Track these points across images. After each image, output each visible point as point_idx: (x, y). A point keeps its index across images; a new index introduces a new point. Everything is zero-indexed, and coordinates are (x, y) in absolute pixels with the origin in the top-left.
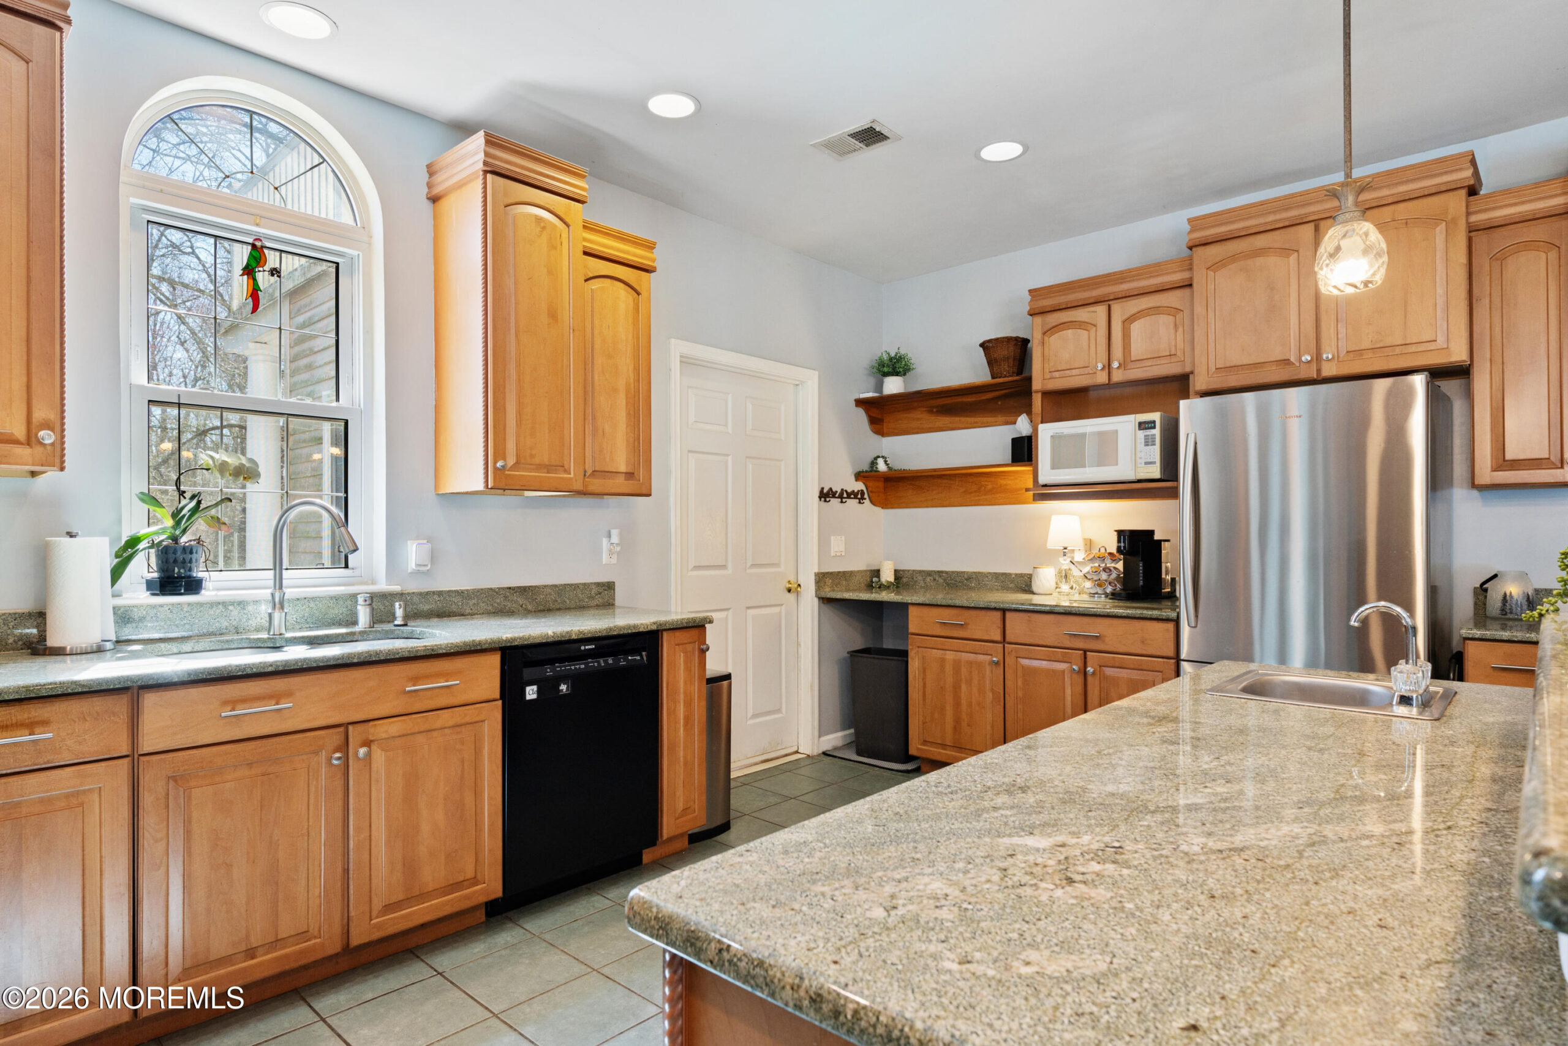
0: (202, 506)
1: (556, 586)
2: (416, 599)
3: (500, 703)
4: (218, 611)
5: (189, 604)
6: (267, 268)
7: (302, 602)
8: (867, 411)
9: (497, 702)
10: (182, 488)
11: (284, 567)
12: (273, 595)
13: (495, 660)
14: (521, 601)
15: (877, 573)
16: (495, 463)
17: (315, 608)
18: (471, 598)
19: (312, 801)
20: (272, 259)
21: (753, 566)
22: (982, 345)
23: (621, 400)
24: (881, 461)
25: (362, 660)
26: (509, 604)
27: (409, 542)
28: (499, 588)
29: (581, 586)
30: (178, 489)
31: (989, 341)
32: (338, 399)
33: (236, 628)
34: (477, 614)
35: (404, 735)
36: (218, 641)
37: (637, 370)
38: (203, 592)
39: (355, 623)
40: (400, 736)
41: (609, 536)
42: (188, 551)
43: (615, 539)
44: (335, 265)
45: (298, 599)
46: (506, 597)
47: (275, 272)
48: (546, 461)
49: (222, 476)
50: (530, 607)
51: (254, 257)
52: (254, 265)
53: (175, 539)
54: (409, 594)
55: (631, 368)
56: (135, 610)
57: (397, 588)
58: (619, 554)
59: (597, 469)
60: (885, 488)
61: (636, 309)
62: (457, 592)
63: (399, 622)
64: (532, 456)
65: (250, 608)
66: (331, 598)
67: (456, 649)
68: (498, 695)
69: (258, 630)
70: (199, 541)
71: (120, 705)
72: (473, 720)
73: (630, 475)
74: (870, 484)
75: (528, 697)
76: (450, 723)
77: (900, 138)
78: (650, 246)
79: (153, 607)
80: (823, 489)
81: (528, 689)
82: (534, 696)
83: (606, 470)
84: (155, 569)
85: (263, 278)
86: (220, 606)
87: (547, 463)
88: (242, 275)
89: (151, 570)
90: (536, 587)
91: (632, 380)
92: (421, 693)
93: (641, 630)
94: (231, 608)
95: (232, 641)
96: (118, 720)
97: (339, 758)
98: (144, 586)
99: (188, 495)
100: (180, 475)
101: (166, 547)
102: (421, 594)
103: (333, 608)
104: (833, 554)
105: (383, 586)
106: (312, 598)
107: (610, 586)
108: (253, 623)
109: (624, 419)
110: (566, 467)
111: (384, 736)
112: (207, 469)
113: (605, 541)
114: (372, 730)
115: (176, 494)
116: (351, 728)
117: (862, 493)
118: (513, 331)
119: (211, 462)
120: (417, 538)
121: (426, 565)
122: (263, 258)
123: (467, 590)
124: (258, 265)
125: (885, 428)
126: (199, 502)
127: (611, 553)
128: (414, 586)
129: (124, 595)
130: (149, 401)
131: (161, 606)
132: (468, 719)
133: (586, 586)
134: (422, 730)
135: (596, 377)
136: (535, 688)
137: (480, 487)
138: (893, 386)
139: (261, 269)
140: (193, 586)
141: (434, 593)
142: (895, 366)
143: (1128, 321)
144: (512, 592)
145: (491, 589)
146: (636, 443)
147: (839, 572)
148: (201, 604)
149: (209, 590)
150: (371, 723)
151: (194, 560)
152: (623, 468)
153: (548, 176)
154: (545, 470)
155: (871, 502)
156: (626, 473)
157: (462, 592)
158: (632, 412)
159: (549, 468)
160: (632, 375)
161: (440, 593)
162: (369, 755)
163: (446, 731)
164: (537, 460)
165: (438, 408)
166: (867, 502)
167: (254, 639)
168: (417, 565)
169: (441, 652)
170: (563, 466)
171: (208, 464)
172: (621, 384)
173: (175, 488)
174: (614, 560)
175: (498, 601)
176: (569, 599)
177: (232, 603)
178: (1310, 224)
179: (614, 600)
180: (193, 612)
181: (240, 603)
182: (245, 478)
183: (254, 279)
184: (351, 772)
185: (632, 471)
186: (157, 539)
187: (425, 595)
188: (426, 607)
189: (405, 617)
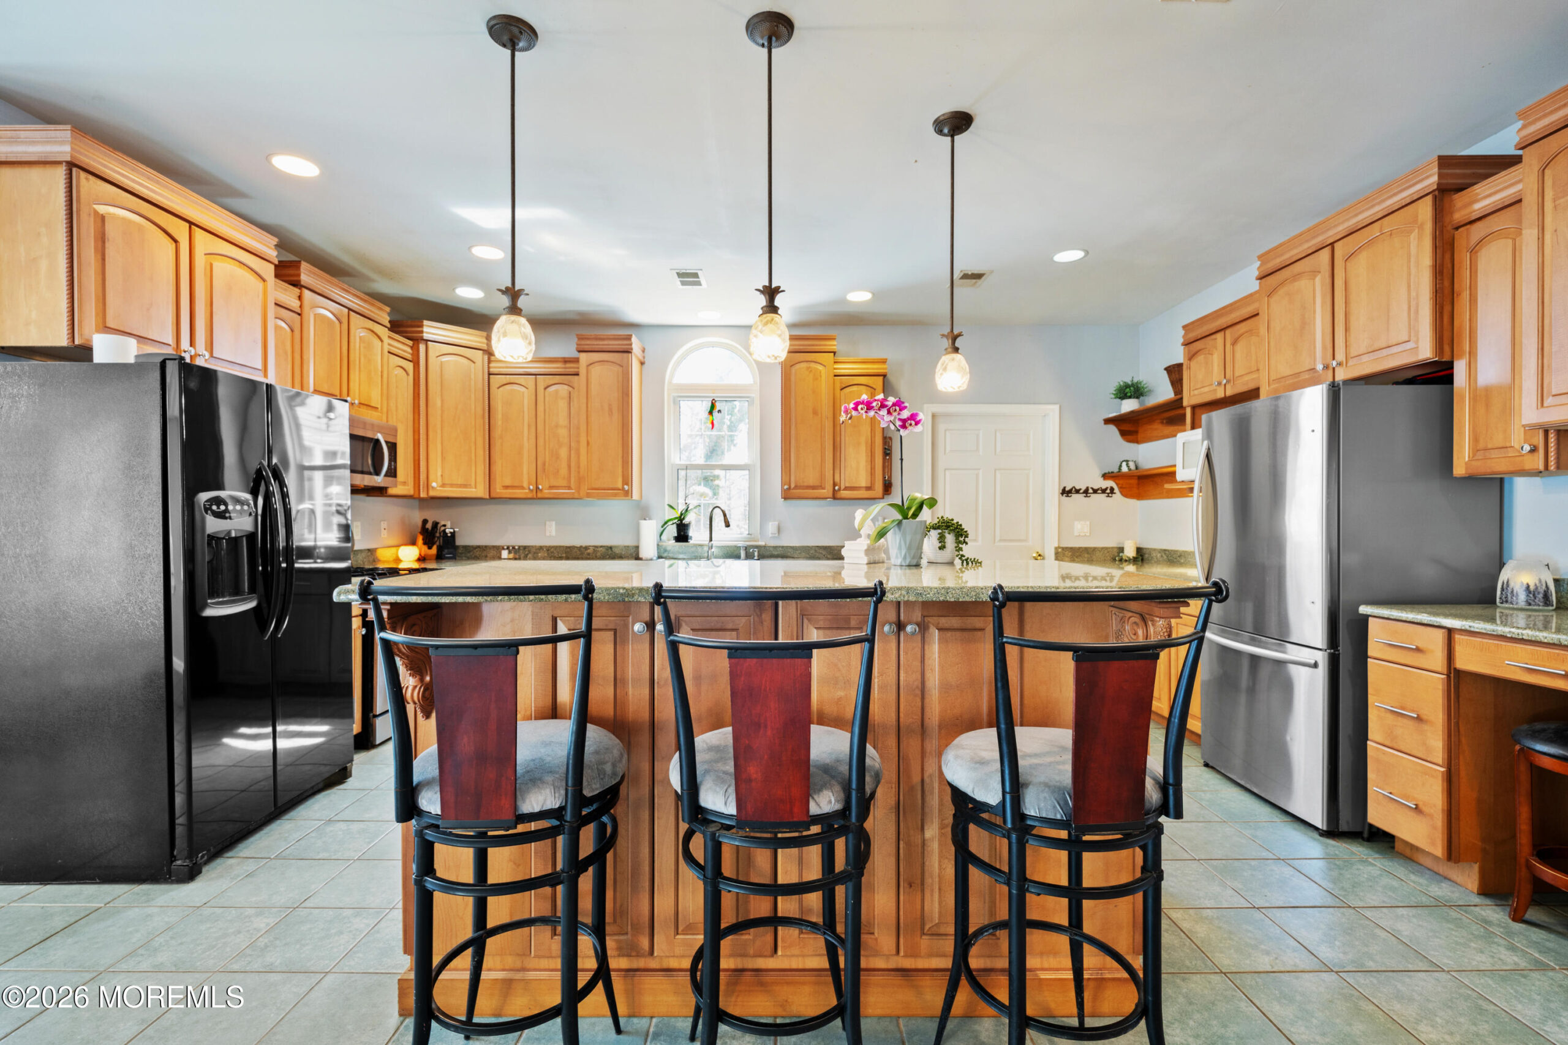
0: (689, 509)
2: (771, 549)
4: (694, 549)
5: (685, 546)
8: (1117, 426)
14: (824, 553)
15: (1121, 550)
16: (784, 487)
18: (798, 550)
21: (1001, 540)
22: (1166, 369)
23: (863, 448)
24: (1124, 464)
26: (818, 554)
27: (770, 523)
28: (813, 547)
30: (685, 502)
31: (1169, 367)
34: (802, 558)
37: (873, 431)
42: (685, 526)
46: (816, 551)
47: (720, 411)
50: (829, 556)
53: (681, 521)
55: (869, 430)
56: (668, 547)
57: (763, 544)
60: (1138, 484)
62: (792, 547)
63: (756, 558)
64: (803, 482)
70: (688, 522)
74: (1121, 482)
77: (992, 272)
78: (884, 361)
80: (1065, 488)
83: (853, 486)
84: (675, 533)
86: (695, 547)
87: (812, 485)
90: (833, 546)
94: (698, 548)
98: (673, 539)
100: (686, 496)
101: (678, 524)
102: (773, 547)
104: (1076, 534)
109: (864, 458)
110: (823, 486)
117: (1112, 489)
118: (794, 424)
120: (774, 521)
123: (796, 546)
125: (1140, 436)
131: (676, 546)
138: (1129, 406)
140: (687, 539)
141: (780, 547)
142: (1127, 391)
143: (1234, 343)
144: (819, 548)
145: (809, 547)
146: (873, 471)
147: (1080, 548)
148: (689, 546)
149: (693, 541)
151: (687, 530)
153: (817, 345)
154: (811, 489)
155: (1121, 493)
158: (870, 454)
159: (814, 488)
160: (869, 434)
161: (783, 547)
164: (806, 484)
166: (1118, 494)
168: (772, 533)
170: (821, 486)
172: (863, 440)
175: (812, 552)
178: (1326, 248)
180: (686, 549)
181: (701, 546)
182: (704, 497)
185: (869, 485)
186: (675, 521)
187: (775, 547)
188: (776, 553)
189: (758, 556)
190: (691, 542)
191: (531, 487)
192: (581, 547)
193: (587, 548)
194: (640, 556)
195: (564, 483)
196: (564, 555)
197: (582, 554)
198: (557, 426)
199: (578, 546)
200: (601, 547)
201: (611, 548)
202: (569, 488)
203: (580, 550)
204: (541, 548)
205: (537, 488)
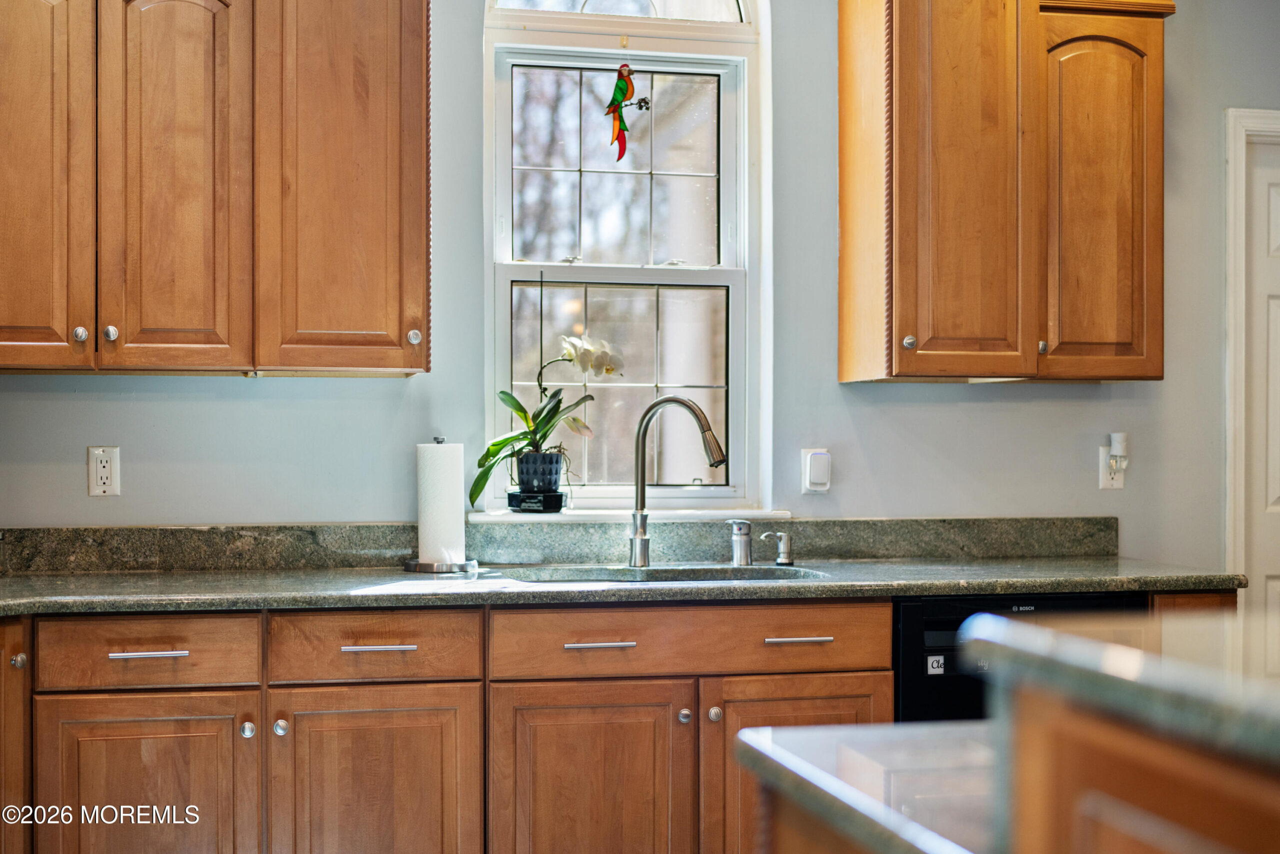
0: (562, 406)
1: (1017, 521)
2: (810, 531)
3: (891, 674)
4: (579, 534)
5: (549, 524)
6: (634, 100)
7: (670, 528)
9: (886, 673)
10: (544, 384)
11: (647, 483)
12: (634, 516)
13: (885, 613)
14: (961, 540)
16: (901, 339)
17: (685, 536)
18: (886, 533)
19: (658, 763)
20: (640, 85)
23: (1110, 229)
25: (712, 598)
26: (943, 545)
27: (803, 451)
28: (928, 521)
29: (1059, 523)
30: (540, 385)
32: (719, 262)
33: (597, 556)
34: (895, 556)
35: (764, 700)
36: (577, 570)
37: (1137, 177)
38: (563, 510)
39: (730, 559)
40: (759, 701)
41: (1109, 443)
42: (548, 460)
43: (1118, 448)
44: (716, 78)
45: (665, 524)
46: (938, 534)
47: (643, 103)
48: (978, 333)
49: (585, 369)
50: (975, 551)
51: (621, 89)
52: (620, 98)
53: (536, 445)
54: (800, 523)
55: (1127, 175)
56: (497, 528)
57: (785, 514)
58: (1126, 471)
59: (1066, 339)
61: (1138, 80)
62: (866, 523)
63: (782, 559)
64: (956, 326)
65: (612, 532)
66: (704, 524)
67: (829, 594)
68: (888, 663)
69: (620, 560)
70: (559, 448)
71: (471, 622)
72: (855, 693)
73: (1124, 347)
75: (931, 671)
76: (823, 693)
79: (514, 526)
81: (931, 660)
82: (940, 671)
83: (1083, 340)
84: (517, 482)
85: (630, 112)
86: (581, 528)
87: (979, 336)
88: (607, 114)
89: (514, 483)
90: (984, 520)
91: (1128, 194)
92: (786, 648)
93: (1111, 589)
94: (592, 530)
95: (591, 571)
96: (471, 640)
97: (687, 716)
98: (506, 501)
99: (549, 393)
100: (542, 368)
101: (527, 455)
102: (817, 524)
103: (706, 538)
105: (768, 510)
106: (682, 524)
107: (1109, 525)
108: (616, 551)
109: (1115, 258)
110: (1010, 339)
111: (740, 697)
112: (570, 361)
113: (1102, 451)
114: (726, 688)
115: (538, 391)
116: (702, 681)
118: (928, 147)
119: (573, 351)
120: (813, 445)
121: (824, 484)
122: (630, 88)
123: (881, 522)
124: (625, 99)
126: (560, 402)
127: (1112, 472)
128: (808, 514)
129: (488, 511)
130: (512, 282)
131: (522, 525)
132: (846, 690)
133: (1067, 522)
134: (787, 696)
135: (1066, 199)
136: (941, 659)
137: (882, 374)
139: (628, 103)
140: (553, 503)
141: (834, 523)
144: (948, 527)
145: (916, 521)
146: (1136, 296)
148: (560, 525)
149: (570, 509)
150: (726, 679)
151: (554, 472)
152: (1112, 336)
154: (977, 347)
156: (1118, 344)
157: (875, 523)
158: (1129, 248)
159: (984, 343)
160: (1127, 186)
161: (843, 524)
162: (723, 716)
163: (818, 702)
164: (963, 332)
165: (842, 261)
167: (614, 570)
168: (812, 484)
169: (809, 596)
170: (1005, 339)
171: (570, 355)
172: (1110, 202)
173: (537, 383)
174: (1119, 482)
175: (926, 539)
176: (1038, 541)
177: (593, 526)
179: (1117, 546)
180: (553, 534)
181: (601, 525)
182: (607, 370)
183: (621, 119)
184: (701, 736)
185: (1128, 340)
186: (518, 446)
187: (822, 526)
188: (824, 543)
189: (790, 553)
190: (567, 513)
191: (81, 331)
192: (213, 530)
193: (232, 534)
194: (423, 559)
195: (195, 320)
196: (156, 559)
197: (217, 554)
198: (169, 127)
199: (205, 528)
200: (281, 529)
201: (313, 533)
202: (210, 337)
203: (209, 543)
204: (77, 536)
205: (98, 334)
